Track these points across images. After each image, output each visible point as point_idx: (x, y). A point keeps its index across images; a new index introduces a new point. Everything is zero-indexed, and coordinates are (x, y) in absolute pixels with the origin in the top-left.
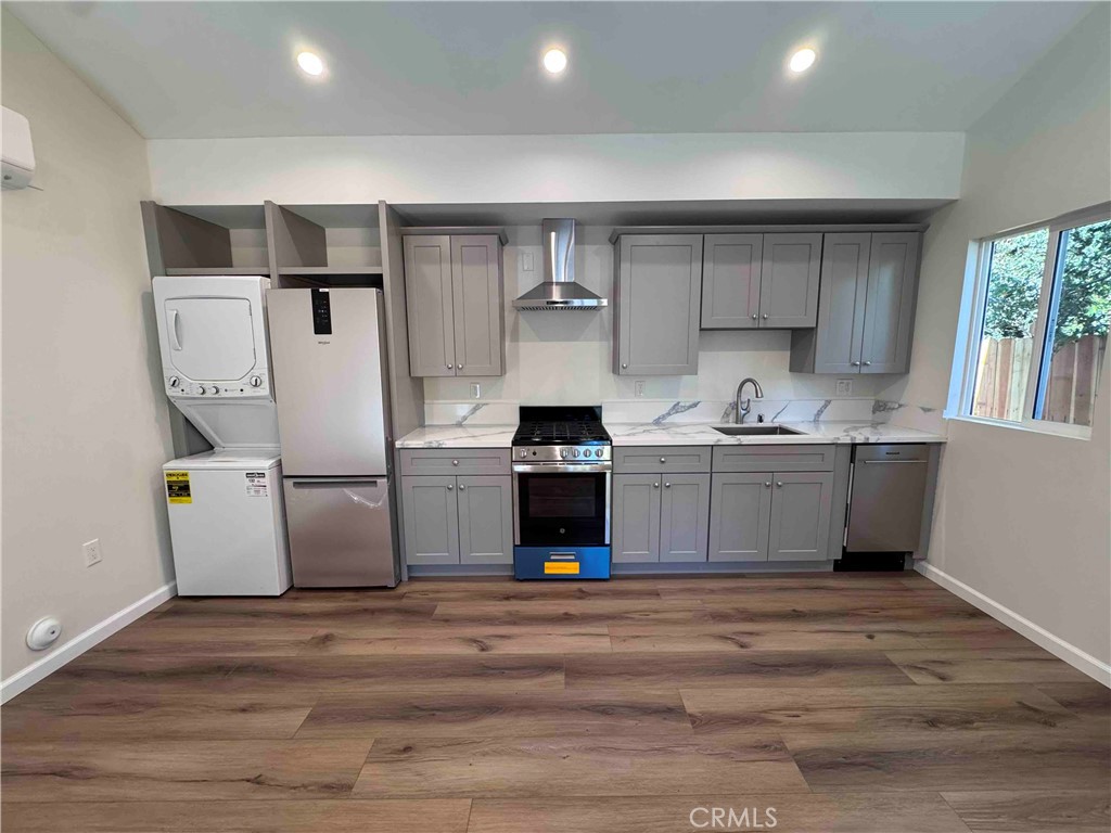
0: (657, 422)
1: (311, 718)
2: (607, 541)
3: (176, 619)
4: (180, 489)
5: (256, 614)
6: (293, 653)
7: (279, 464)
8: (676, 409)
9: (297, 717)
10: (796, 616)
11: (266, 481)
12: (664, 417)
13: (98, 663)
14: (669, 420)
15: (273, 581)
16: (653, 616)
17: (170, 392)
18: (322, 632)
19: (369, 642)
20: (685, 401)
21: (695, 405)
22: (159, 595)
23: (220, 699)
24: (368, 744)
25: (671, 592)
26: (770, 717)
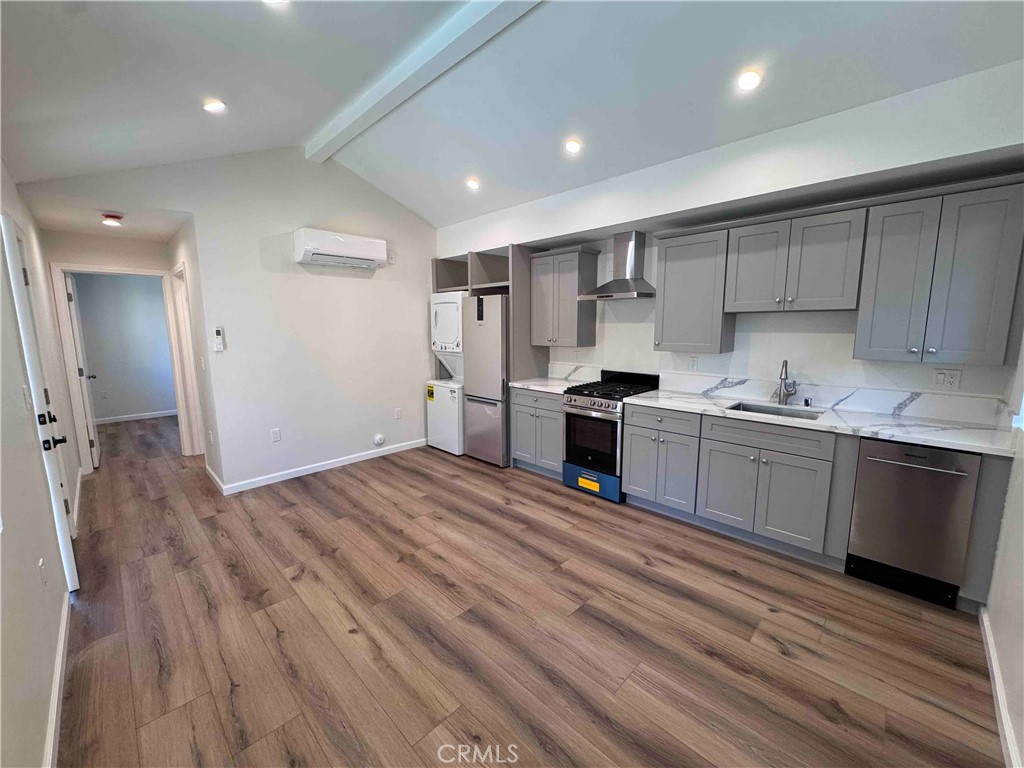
0: (706, 394)
1: (425, 497)
2: (618, 474)
3: (424, 454)
4: (431, 394)
5: (445, 460)
6: (441, 476)
7: (463, 388)
8: (724, 383)
9: (422, 495)
10: (734, 575)
11: (456, 395)
12: (712, 390)
13: (392, 458)
14: (717, 393)
15: (456, 448)
16: (617, 529)
17: (433, 348)
18: (458, 473)
19: (469, 483)
20: (733, 377)
21: (743, 382)
22: (420, 442)
23: (409, 480)
24: (431, 511)
25: (651, 524)
26: (603, 591)
